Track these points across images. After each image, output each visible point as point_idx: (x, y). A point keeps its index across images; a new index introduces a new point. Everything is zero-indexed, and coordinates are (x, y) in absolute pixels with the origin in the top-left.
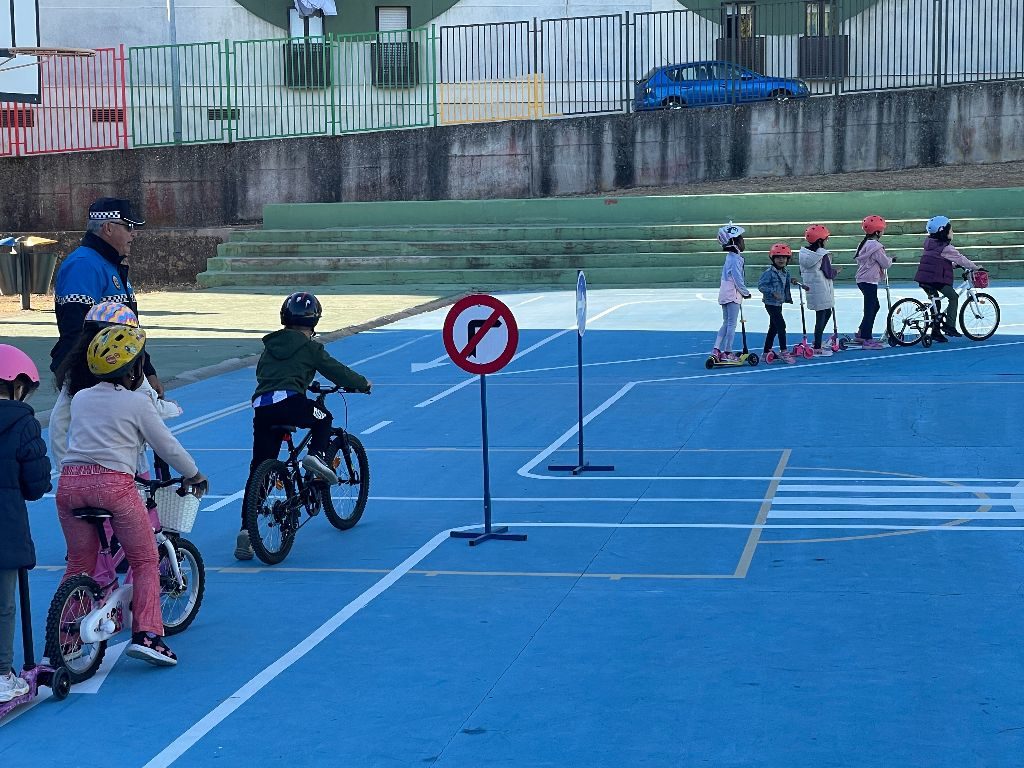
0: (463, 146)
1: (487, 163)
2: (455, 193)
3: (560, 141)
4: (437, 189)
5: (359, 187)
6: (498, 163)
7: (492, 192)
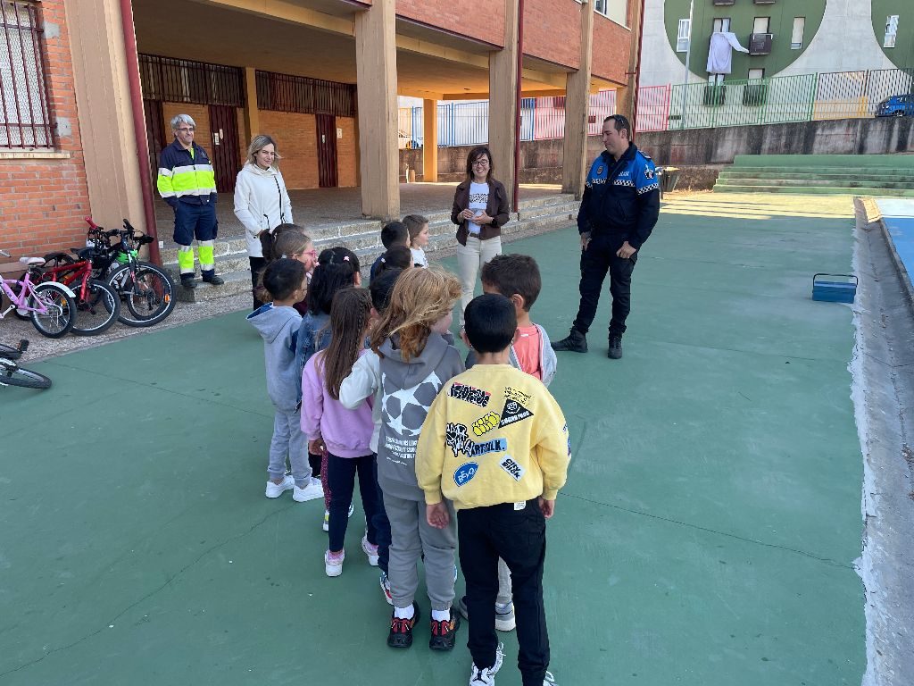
0: (823, 130)
1: (834, 138)
2: (815, 152)
3: (872, 129)
4: (807, 149)
5: (769, 149)
6: (840, 139)
7: (834, 152)
